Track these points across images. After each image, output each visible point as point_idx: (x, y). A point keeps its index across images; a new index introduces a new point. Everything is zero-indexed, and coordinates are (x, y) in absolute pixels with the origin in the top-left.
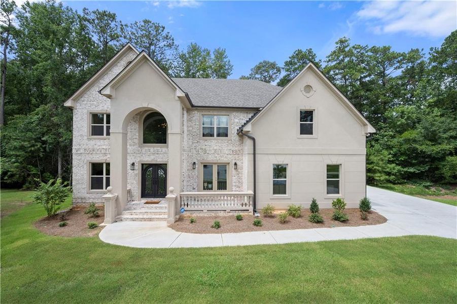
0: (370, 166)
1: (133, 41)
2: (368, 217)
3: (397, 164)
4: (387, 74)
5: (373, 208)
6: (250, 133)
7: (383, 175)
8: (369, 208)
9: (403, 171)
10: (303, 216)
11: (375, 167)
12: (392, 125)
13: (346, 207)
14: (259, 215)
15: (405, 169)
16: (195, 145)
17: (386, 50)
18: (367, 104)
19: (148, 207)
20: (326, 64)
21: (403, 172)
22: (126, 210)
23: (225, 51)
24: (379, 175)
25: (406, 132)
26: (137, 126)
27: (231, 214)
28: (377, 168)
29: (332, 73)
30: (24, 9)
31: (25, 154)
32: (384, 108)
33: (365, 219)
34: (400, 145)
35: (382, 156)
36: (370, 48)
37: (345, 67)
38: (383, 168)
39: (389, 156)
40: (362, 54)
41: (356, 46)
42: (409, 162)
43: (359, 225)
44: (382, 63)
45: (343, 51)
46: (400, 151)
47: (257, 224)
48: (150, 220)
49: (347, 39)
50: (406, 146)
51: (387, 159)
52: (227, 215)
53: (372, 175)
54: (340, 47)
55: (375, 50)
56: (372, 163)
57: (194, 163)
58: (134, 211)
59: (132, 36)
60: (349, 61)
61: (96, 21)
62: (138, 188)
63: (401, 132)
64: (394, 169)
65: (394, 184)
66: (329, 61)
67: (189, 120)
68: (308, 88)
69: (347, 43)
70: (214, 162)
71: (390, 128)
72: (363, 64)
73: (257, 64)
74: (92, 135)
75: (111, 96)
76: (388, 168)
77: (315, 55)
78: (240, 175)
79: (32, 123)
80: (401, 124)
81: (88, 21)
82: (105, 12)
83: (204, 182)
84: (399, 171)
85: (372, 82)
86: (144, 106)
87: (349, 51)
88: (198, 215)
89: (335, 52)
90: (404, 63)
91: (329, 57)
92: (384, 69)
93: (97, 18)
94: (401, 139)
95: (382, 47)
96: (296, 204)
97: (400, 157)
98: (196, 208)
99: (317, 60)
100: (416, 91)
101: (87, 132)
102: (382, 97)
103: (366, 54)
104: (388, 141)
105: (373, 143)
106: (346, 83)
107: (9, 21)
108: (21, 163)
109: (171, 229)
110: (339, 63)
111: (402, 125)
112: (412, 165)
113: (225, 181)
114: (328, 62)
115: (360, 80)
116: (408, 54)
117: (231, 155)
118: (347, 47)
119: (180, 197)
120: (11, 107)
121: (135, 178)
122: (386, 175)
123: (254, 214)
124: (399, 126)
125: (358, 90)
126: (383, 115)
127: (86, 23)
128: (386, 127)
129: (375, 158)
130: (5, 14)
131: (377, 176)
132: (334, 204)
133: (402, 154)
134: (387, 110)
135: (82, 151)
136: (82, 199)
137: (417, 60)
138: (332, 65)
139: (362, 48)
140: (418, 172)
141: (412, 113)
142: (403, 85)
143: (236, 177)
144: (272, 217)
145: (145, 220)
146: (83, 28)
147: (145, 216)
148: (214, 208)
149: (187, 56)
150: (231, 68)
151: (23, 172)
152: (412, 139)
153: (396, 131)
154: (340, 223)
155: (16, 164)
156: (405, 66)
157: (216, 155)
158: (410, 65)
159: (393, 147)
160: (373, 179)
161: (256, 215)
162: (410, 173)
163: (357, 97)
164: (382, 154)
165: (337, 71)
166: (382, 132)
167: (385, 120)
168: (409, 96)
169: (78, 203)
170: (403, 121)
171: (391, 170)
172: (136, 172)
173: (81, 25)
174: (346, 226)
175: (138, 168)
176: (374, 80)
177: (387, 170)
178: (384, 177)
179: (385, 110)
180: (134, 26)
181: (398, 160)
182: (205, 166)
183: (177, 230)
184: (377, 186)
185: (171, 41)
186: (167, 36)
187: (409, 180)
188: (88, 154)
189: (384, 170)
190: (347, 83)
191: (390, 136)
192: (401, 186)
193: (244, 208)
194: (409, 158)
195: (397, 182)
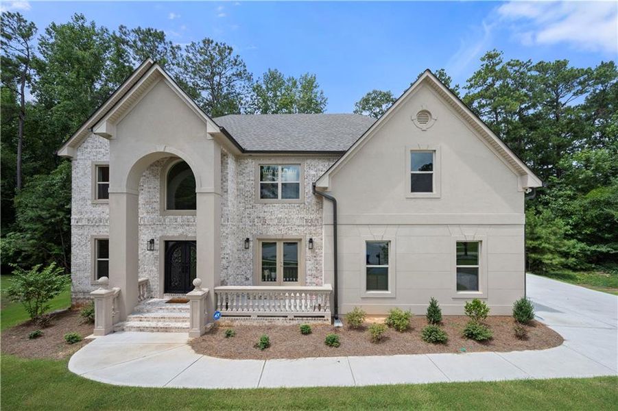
0: (536, 243)
1: (190, 69)
2: (529, 334)
3: (579, 240)
4: (563, 103)
5: (538, 315)
6: (328, 190)
7: (556, 256)
8: (530, 316)
9: (589, 250)
10: (413, 329)
11: (543, 245)
12: (571, 179)
13: (488, 314)
14: (340, 325)
15: (593, 248)
16: (248, 211)
17: (560, 65)
18: (530, 149)
19: (167, 309)
20: (467, 91)
21: (589, 253)
22: (133, 312)
23: (315, 78)
24: (550, 256)
25: (594, 191)
26: (157, 183)
27: (295, 322)
28: (547, 245)
29: (475, 104)
30: (50, 33)
31: (43, 227)
32: (558, 154)
33: (522, 337)
34: (584, 211)
35: (554, 228)
36: (534, 64)
37: (495, 94)
38: (556, 246)
39: (565, 228)
40: (522, 74)
41: (512, 62)
42: (600, 236)
43: (511, 350)
44: (555, 87)
45: (493, 70)
46: (584, 220)
47: (332, 343)
48: (166, 330)
49: (498, 52)
50: (594, 212)
51: (562, 231)
52: (288, 325)
53: (539, 256)
54: (487, 65)
55: (541, 67)
56: (539, 238)
57: (248, 240)
58: (146, 315)
59: (187, 63)
60: (501, 86)
61: (139, 44)
62: (160, 279)
63: (585, 191)
64: (574, 248)
65: (575, 270)
66: (471, 86)
67: (240, 173)
68: (424, 115)
69: (497, 58)
70: (278, 238)
71: (567, 185)
72: (524, 90)
73: (365, 96)
74: (99, 198)
75: (111, 136)
76: (565, 245)
77: (449, 78)
78: (318, 258)
79: (54, 185)
80: (585, 179)
81: (127, 43)
82: (149, 30)
83: (263, 269)
84: (582, 250)
85: (538, 116)
86: (158, 151)
87: (501, 70)
88: (243, 323)
89: (480, 72)
90: (588, 85)
91: (471, 80)
92: (558, 95)
93: (140, 39)
94: (585, 201)
95: (553, 61)
96: (402, 307)
97: (585, 229)
98: (240, 312)
99: (452, 86)
100: (609, 127)
101: (92, 194)
102: (554, 137)
103: (529, 74)
104: (564, 204)
105: (540, 208)
106: (497, 119)
107: (28, 50)
108: (39, 239)
109: (190, 347)
110: (487, 90)
111: (587, 179)
112: (605, 241)
113: (295, 266)
114: (469, 88)
115: (519, 113)
116: (597, 70)
117: (303, 226)
118: (498, 64)
119: (216, 294)
120: (31, 164)
121: (155, 263)
122: (562, 257)
123: (333, 323)
124: (582, 181)
125: (515, 128)
126: (557, 165)
127: (125, 47)
128: (561, 183)
129: (544, 231)
130: (22, 40)
131: (547, 259)
132: (469, 309)
133: (587, 225)
134: (562, 156)
135: (84, 222)
136: (84, 293)
137: (611, 79)
138: (476, 92)
139: (521, 65)
140: (614, 252)
141: (604, 161)
142: (588, 119)
143: (313, 261)
144: (361, 329)
145: (158, 329)
146: (120, 54)
147: (160, 324)
148: (268, 312)
149: (264, 87)
150: (325, 102)
151: (41, 252)
152: (604, 201)
153: (578, 189)
154: (477, 344)
155: (31, 242)
156: (591, 89)
157: (281, 227)
158: (600, 87)
159: (572, 214)
160: (541, 263)
161: (336, 324)
162: (601, 253)
163: (514, 140)
164: (554, 225)
165: (484, 102)
166: (555, 191)
167: (559, 172)
168: (598, 134)
169: (79, 299)
170: (589, 173)
171: (569, 248)
172: (156, 254)
173: (118, 50)
174: (487, 350)
175: (159, 247)
176: (541, 113)
177: (564, 249)
178: (558, 260)
179: (560, 157)
180: (192, 49)
181: (580, 233)
182: (265, 245)
183: (198, 352)
184: (546, 274)
185: (242, 68)
186: (236, 61)
187: (600, 265)
188: (93, 226)
189: (559, 249)
190: (499, 119)
191: (568, 197)
192: (586, 274)
193: (317, 313)
194: (599, 230)
195: (579, 267)
